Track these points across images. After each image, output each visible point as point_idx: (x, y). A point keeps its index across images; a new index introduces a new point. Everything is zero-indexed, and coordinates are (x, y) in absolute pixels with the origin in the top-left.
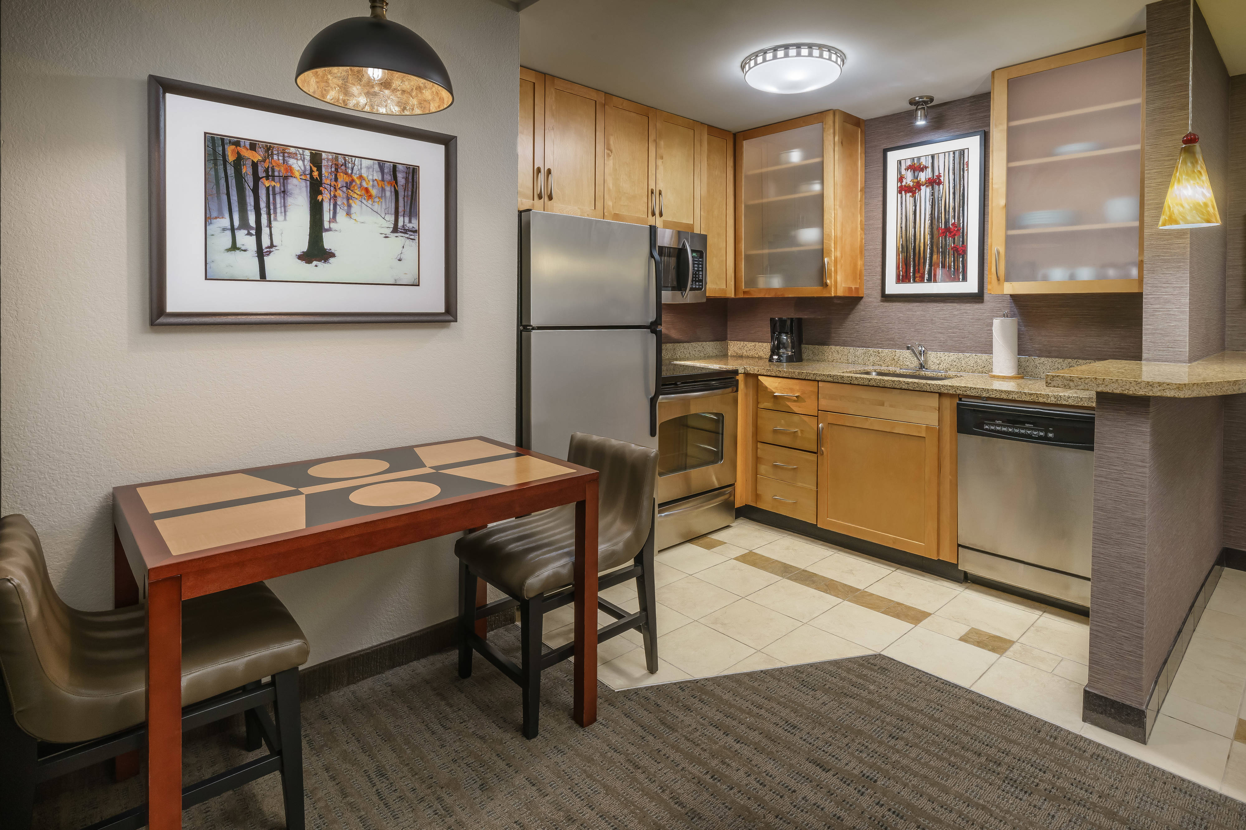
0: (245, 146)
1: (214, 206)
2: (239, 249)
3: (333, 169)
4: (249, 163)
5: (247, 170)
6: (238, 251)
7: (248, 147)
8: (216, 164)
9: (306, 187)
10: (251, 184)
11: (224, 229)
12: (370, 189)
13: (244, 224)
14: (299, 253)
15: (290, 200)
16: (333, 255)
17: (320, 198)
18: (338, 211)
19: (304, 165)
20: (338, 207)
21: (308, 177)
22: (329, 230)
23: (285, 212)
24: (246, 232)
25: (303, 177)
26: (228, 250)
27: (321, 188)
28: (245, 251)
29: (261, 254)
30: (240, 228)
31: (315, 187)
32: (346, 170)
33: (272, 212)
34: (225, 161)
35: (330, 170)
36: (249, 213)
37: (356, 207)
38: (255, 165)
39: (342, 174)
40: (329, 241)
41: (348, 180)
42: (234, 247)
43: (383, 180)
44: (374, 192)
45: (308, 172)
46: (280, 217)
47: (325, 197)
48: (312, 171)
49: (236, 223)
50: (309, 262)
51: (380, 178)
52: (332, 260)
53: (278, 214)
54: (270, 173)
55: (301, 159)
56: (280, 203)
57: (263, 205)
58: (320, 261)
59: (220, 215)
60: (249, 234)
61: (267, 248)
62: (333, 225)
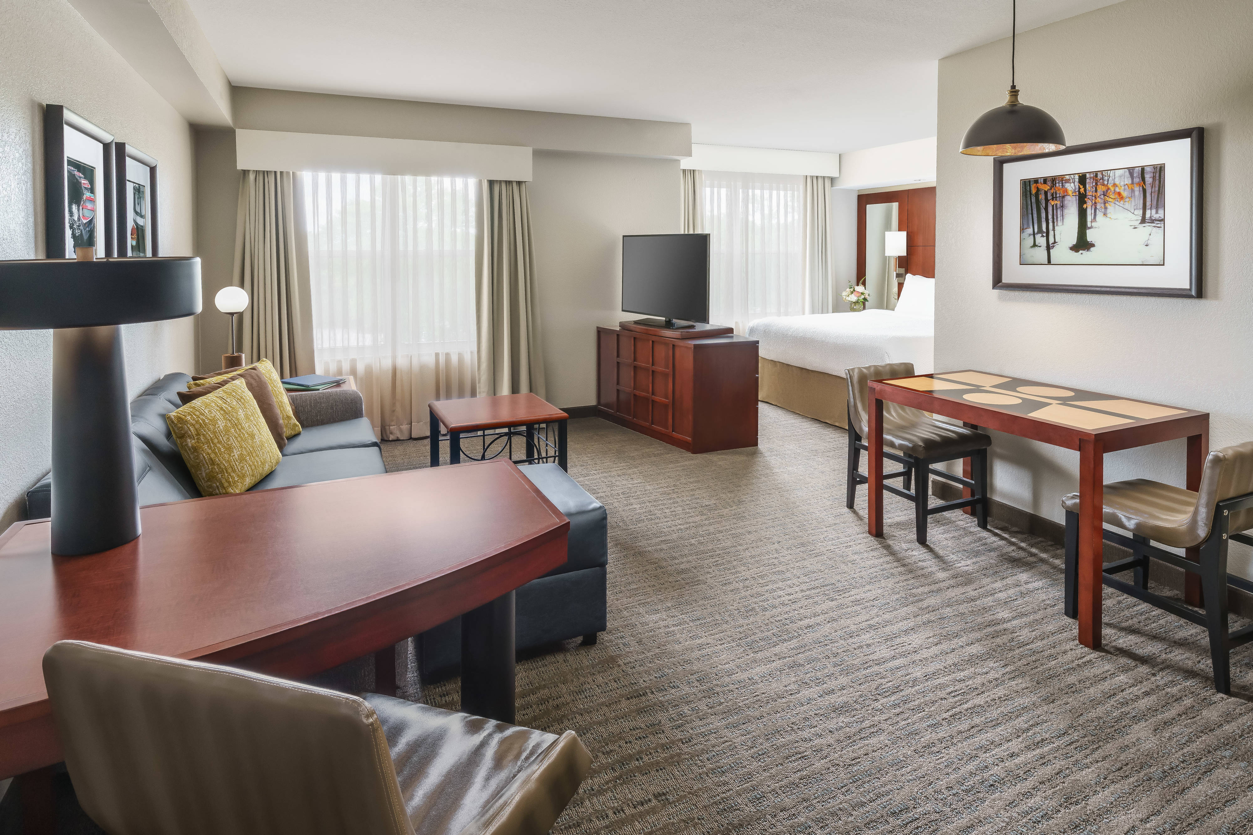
0: (1041, 183)
1: (1025, 223)
2: (1037, 246)
3: (1094, 184)
4: (1043, 192)
5: (1042, 197)
6: (1036, 247)
7: (1042, 182)
8: (1026, 197)
9: (1076, 200)
10: (1044, 205)
11: (1030, 235)
12: (1122, 193)
13: (1040, 231)
14: (1071, 246)
15: (1066, 211)
16: (1093, 245)
17: (1085, 206)
18: (1097, 213)
19: (1075, 185)
20: (1097, 210)
21: (1077, 193)
22: (1091, 228)
23: (1063, 219)
24: (1041, 235)
25: (1074, 194)
26: (1032, 247)
27: (1086, 199)
28: (1040, 247)
29: (1048, 248)
30: (1038, 233)
31: (1082, 199)
32: (1103, 182)
33: (1055, 220)
34: (1031, 194)
35: (1092, 185)
36: (1043, 223)
37: (1111, 208)
38: (1046, 193)
39: (1100, 186)
40: (1091, 236)
41: (1104, 189)
42: (1035, 245)
43: (1133, 183)
44: (1124, 194)
45: (1077, 190)
46: (1060, 223)
47: (1089, 206)
48: (1079, 188)
49: (1036, 230)
50: (1077, 251)
51: (1130, 182)
52: (1092, 249)
53: (1059, 222)
54: (1054, 196)
55: (1073, 182)
56: (1060, 214)
57: (1050, 217)
58: (1084, 250)
59: (1028, 227)
60: (1043, 236)
61: (1052, 244)
62: (1094, 224)
